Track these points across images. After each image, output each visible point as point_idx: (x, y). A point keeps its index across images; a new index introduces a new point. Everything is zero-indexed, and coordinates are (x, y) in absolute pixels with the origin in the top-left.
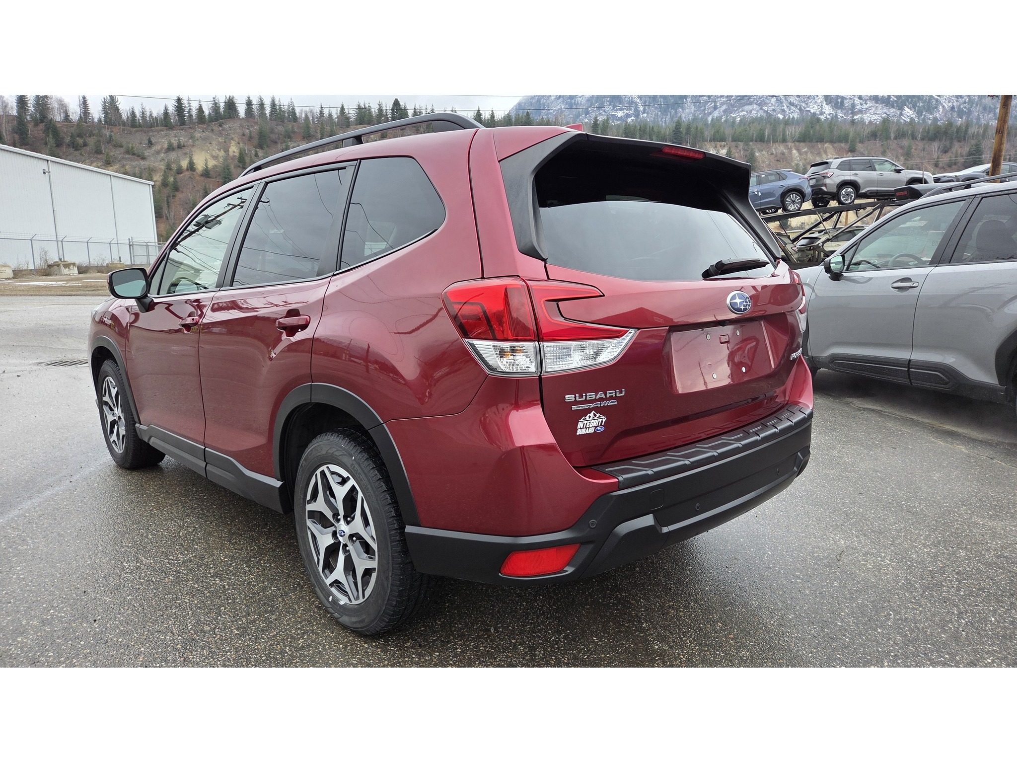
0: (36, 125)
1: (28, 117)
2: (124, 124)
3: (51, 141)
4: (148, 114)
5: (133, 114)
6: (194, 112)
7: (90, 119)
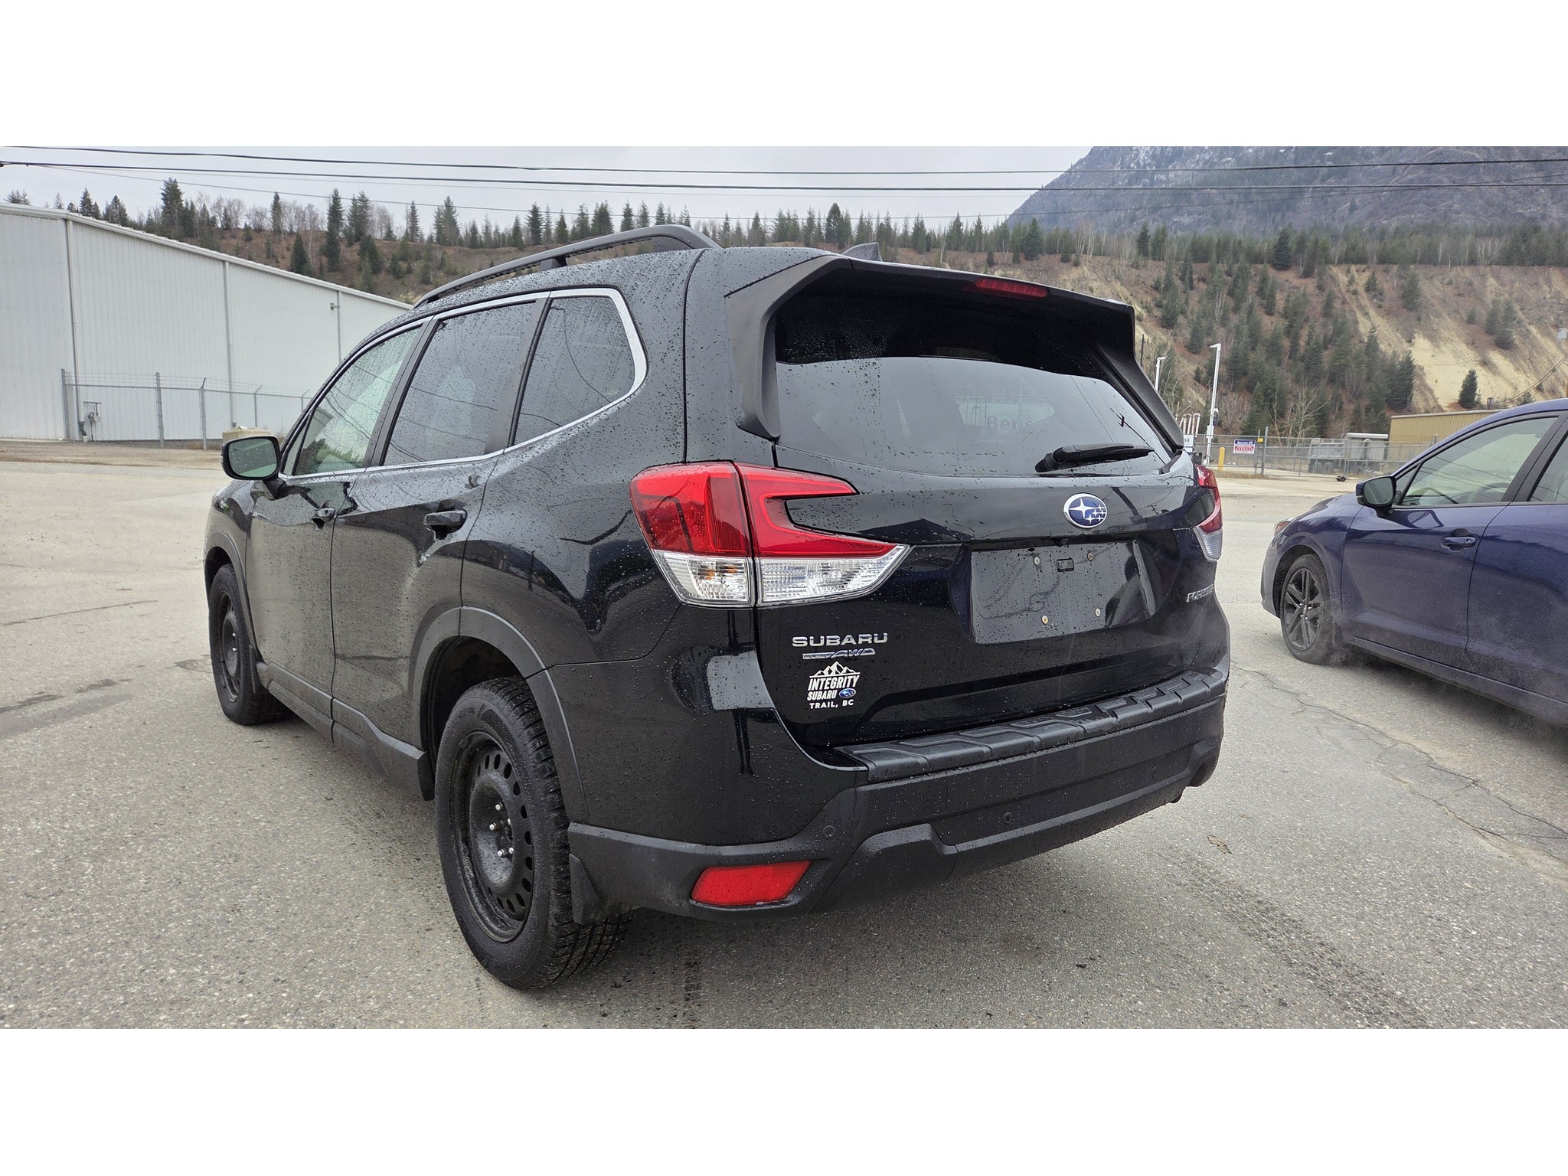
0: (350, 244)
1: (341, 234)
2: (461, 243)
3: (367, 265)
4: (493, 229)
5: (474, 229)
6: (554, 226)
7: (418, 235)
